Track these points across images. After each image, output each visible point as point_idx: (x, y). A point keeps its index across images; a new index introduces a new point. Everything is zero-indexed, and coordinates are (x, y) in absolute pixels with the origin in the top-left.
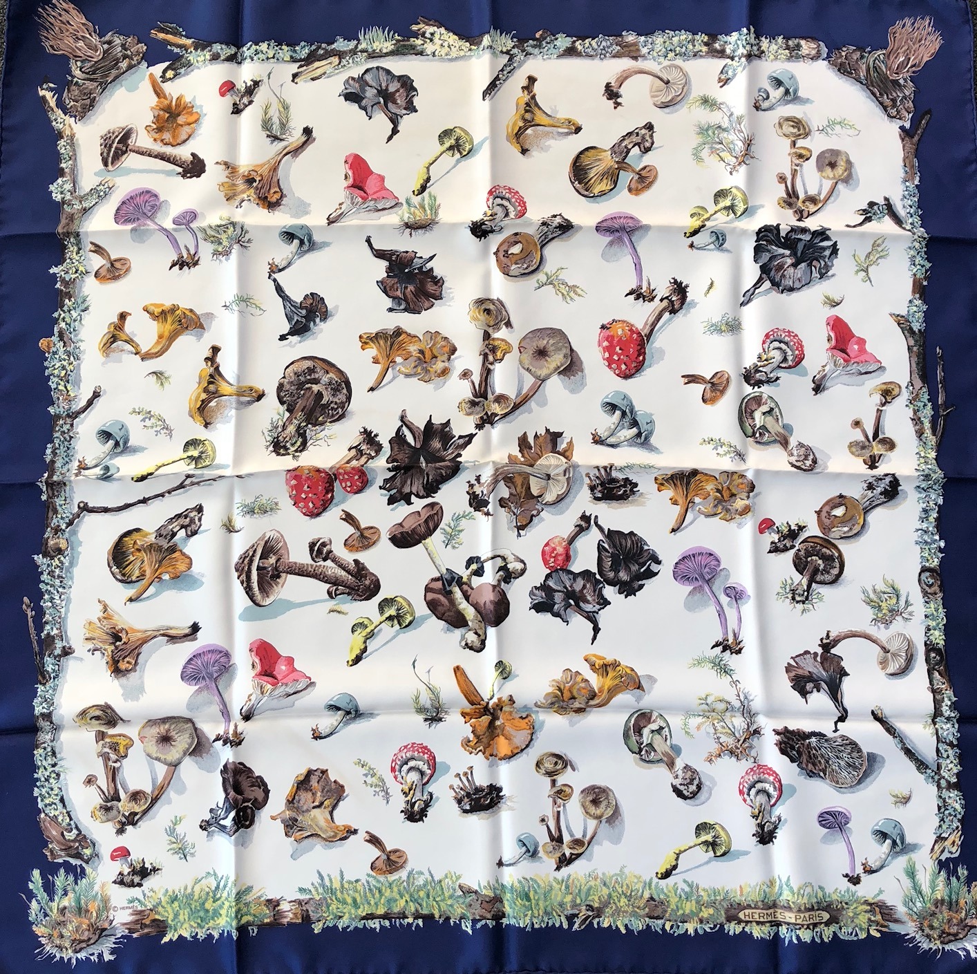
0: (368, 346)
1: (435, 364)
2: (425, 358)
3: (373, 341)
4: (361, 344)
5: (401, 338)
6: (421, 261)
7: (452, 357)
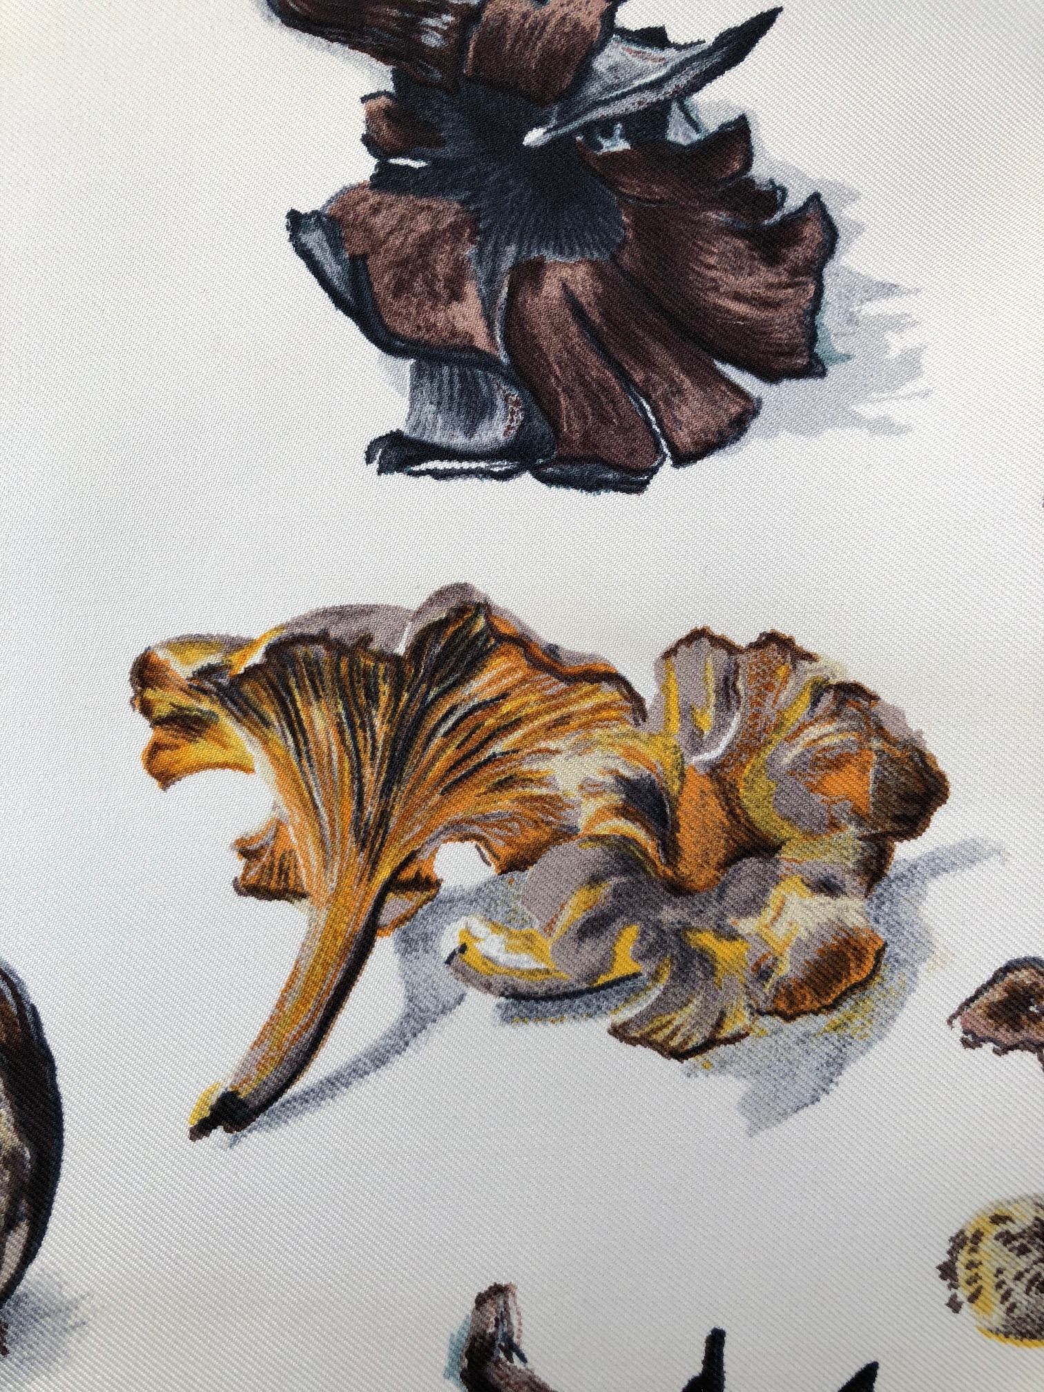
0: (201, 749)
1: (754, 905)
2: (670, 849)
3: (246, 713)
4: (142, 732)
5: (480, 687)
6: (652, 65)
7: (904, 851)
